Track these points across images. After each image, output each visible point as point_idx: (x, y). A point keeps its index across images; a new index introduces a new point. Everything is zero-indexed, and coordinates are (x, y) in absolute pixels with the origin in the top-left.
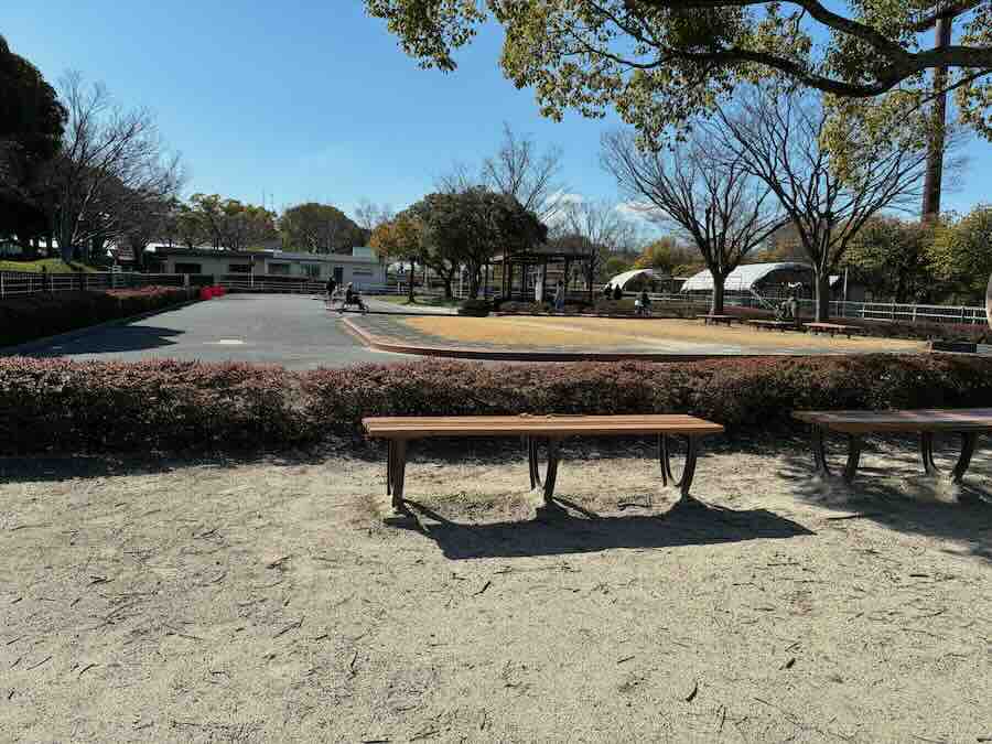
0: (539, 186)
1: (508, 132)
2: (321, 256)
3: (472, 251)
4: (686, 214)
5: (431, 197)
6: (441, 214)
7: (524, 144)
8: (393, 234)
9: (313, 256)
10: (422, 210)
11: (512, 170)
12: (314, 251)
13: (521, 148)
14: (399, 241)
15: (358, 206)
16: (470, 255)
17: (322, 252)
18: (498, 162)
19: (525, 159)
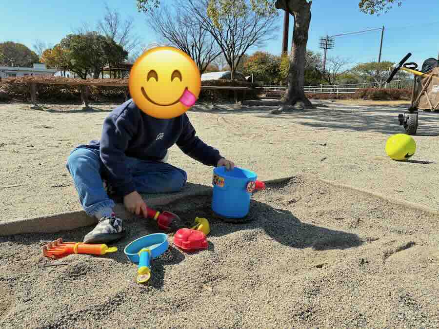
0: (125, 34)
1: (107, 8)
2: (16, 68)
3: (93, 63)
4: (185, 48)
5: (70, 36)
6: (75, 44)
7: (116, 14)
8: (53, 54)
9: (12, 68)
10: (66, 43)
11: (111, 26)
12: (12, 65)
13: (114, 15)
14: (56, 58)
15: (35, 43)
16: (92, 64)
17: (17, 66)
18: (104, 22)
19: (117, 22)
